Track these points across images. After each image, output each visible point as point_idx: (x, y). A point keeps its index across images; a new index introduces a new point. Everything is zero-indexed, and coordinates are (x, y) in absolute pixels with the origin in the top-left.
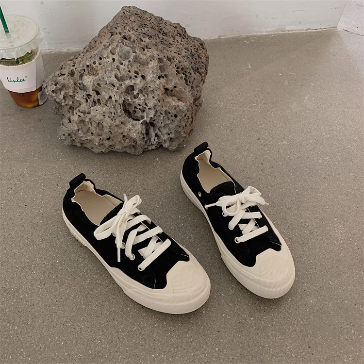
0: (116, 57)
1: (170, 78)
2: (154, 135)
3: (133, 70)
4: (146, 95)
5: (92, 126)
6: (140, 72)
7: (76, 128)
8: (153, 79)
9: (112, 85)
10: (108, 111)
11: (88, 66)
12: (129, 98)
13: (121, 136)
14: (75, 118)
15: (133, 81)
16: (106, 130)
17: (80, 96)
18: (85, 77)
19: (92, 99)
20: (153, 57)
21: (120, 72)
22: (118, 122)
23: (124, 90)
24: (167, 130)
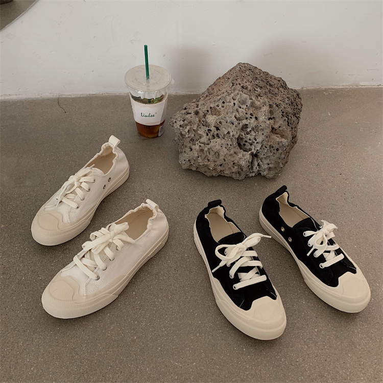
0: (236, 102)
1: (277, 120)
2: (256, 164)
3: (249, 113)
4: (257, 132)
5: (209, 154)
6: (254, 115)
7: (196, 155)
8: (265, 120)
9: (232, 123)
10: (225, 143)
11: (211, 108)
12: (243, 134)
13: (232, 163)
14: (196, 147)
15: (249, 121)
16: (221, 158)
17: (202, 131)
18: (208, 116)
19: (212, 133)
20: (265, 104)
21: (239, 114)
22: (232, 152)
23: (241, 127)
24: (268, 161)
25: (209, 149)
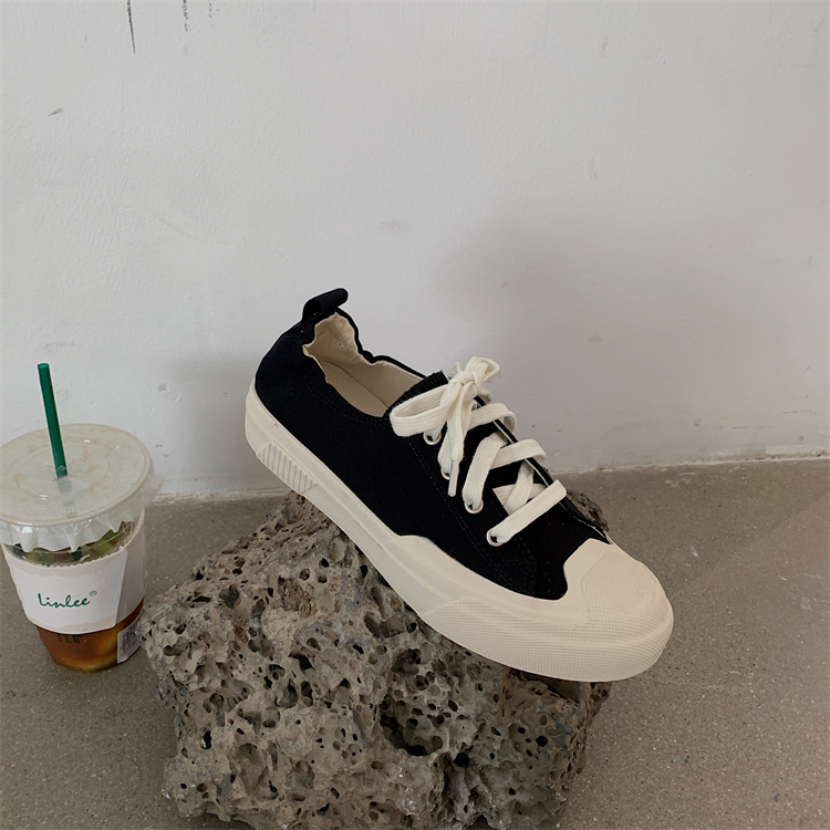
2: (465, 793)
4: (456, 680)
5: (276, 769)
7: (226, 769)
9: (355, 647)
10: (334, 725)
11: (281, 580)
12: (403, 689)
13: (367, 804)
14: (225, 737)
16: (318, 787)
17: (248, 670)
18: (270, 614)
19: (284, 679)
21: (381, 610)
22: (362, 762)
23: (390, 664)
24: (509, 781)
25: (273, 745)
